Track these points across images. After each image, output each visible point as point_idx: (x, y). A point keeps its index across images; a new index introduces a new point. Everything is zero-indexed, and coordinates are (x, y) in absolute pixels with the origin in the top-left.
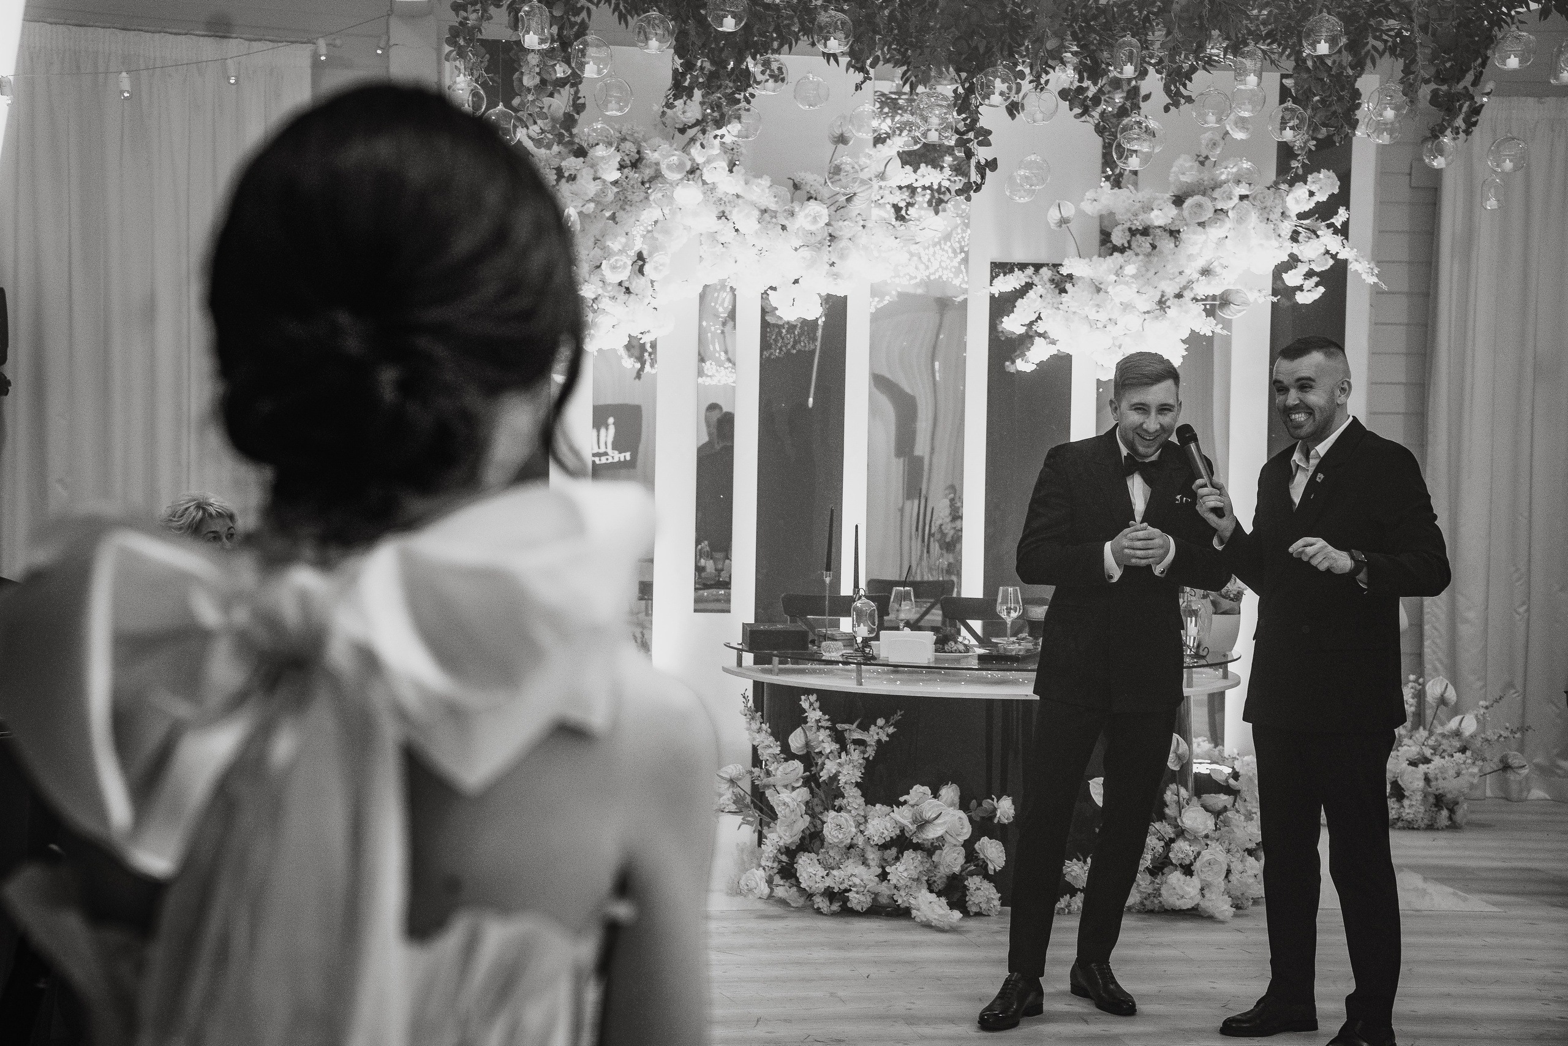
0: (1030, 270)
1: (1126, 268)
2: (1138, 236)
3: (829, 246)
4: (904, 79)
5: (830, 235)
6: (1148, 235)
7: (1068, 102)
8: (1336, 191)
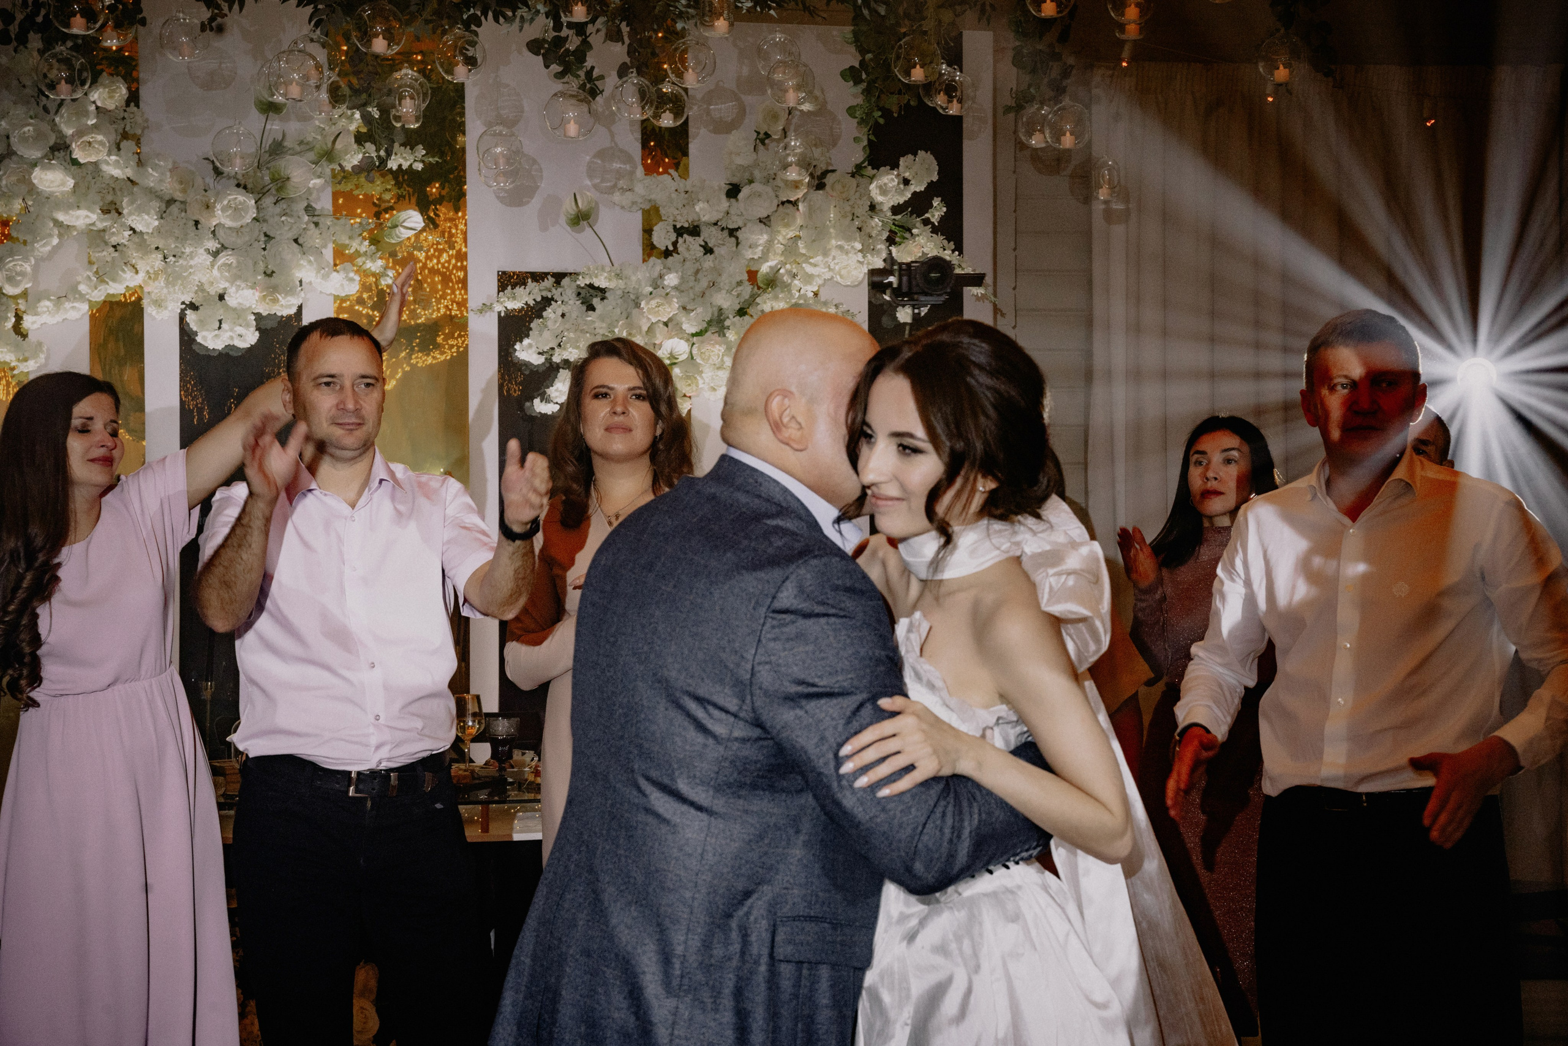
0: (549, 282)
1: (666, 277)
2: (685, 236)
3: (264, 249)
4: (313, 23)
5: (266, 235)
6: (698, 235)
7: (541, 57)
8: (935, 178)
